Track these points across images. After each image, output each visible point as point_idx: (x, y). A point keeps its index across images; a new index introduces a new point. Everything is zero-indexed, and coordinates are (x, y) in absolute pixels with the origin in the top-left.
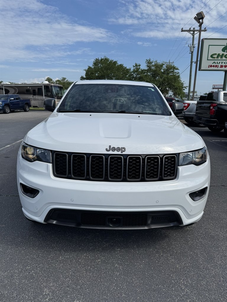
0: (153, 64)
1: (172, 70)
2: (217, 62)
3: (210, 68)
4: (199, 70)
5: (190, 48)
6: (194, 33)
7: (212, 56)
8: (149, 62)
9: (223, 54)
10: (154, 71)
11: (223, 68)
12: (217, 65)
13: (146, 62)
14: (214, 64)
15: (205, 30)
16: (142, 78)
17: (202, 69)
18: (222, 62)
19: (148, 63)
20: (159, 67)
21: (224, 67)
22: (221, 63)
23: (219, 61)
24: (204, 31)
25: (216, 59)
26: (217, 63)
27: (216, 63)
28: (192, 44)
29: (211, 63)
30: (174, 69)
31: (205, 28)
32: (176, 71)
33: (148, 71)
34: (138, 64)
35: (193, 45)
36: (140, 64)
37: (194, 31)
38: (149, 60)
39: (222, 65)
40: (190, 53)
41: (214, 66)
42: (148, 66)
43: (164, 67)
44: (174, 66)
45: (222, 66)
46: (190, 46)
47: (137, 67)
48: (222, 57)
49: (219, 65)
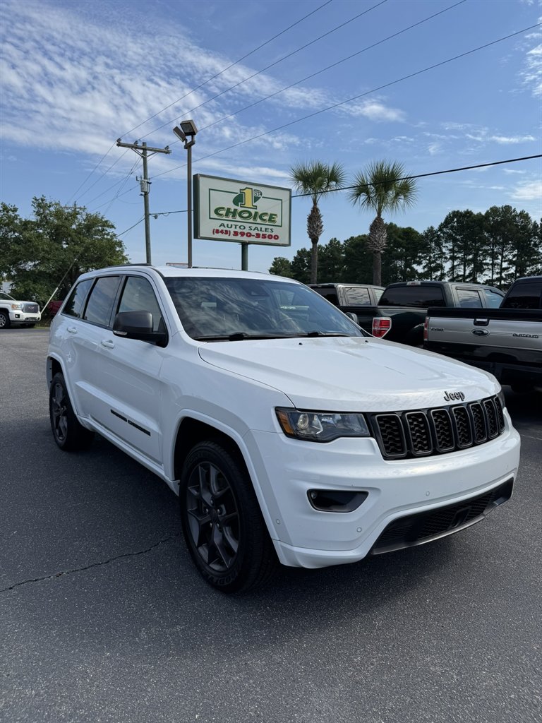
0: (52, 209)
1: (100, 228)
2: (228, 225)
3: (217, 236)
4: (196, 237)
5: (141, 184)
6: (144, 154)
7: (216, 211)
8: (41, 205)
9: (235, 210)
10: (57, 228)
11: (239, 238)
12: (227, 229)
13: (33, 202)
14: (222, 228)
15: (166, 151)
16: (30, 241)
17: (201, 235)
18: (236, 226)
19: (39, 205)
20: (65, 217)
21: (240, 235)
22: (234, 227)
23: (230, 223)
24: (166, 153)
25: (224, 218)
26: (228, 227)
27: (226, 225)
28: (143, 177)
29: (216, 224)
30: (104, 226)
31: (167, 147)
32: (109, 230)
33: (38, 225)
34: (9, 207)
35: (145, 178)
36: (16, 207)
37: (145, 150)
38: (43, 200)
39: (236, 230)
40: (142, 195)
41: (222, 232)
42: (38, 214)
43: (81, 219)
44: (102, 218)
45: (236, 233)
46: (139, 179)
47: (8, 212)
48: (234, 216)
49: (232, 230)
